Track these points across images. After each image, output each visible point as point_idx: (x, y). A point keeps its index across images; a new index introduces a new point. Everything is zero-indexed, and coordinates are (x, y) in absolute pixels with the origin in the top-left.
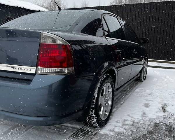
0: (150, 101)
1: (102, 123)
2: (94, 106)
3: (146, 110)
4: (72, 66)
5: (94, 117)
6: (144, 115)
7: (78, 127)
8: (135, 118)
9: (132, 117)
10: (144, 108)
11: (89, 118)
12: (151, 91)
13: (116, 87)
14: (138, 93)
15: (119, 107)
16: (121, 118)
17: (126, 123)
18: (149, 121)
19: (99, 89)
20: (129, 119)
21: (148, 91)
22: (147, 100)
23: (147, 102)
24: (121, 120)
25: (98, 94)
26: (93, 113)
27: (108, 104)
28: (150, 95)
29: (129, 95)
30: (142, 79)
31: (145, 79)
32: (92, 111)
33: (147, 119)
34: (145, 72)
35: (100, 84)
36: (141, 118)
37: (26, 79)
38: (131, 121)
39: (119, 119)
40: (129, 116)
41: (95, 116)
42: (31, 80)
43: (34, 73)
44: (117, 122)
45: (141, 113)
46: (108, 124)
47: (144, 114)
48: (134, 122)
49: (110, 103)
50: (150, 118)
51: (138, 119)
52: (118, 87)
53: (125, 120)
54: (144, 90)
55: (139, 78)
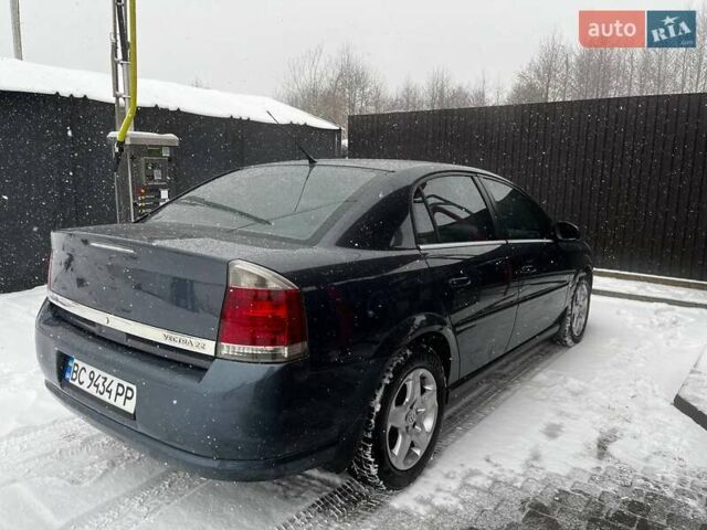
0: (568, 416)
1: (398, 480)
2: (370, 436)
3: (547, 446)
5: (370, 462)
6: (534, 463)
7: (337, 480)
8: (502, 470)
9: (496, 466)
10: (542, 439)
11: (360, 465)
12: (582, 384)
13: (453, 378)
14: (540, 385)
15: (466, 430)
16: (462, 465)
17: (473, 481)
18: (543, 482)
19: (389, 390)
20: (486, 469)
21: (574, 383)
22: (561, 414)
23: (557, 421)
24: (459, 470)
25: (385, 403)
26: (368, 453)
27: (422, 426)
28: (575, 394)
29: (508, 393)
30: (569, 340)
31: (576, 340)
32: (366, 448)
33: (540, 476)
34: (579, 317)
35: (391, 376)
36: (520, 471)
37: (194, 366)
38: (489, 478)
39: (455, 469)
40: (488, 460)
41: (372, 460)
42: (206, 370)
43: (212, 354)
44: (447, 476)
45: (525, 455)
46: (421, 480)
47: (536, 457)
48: (496, 481)
49: (429, 424)
50: (550, 475)
51: (512, 471)
52: (464, 374)
53: (473, 473)
54: (562, 378)
55: (560, 336)
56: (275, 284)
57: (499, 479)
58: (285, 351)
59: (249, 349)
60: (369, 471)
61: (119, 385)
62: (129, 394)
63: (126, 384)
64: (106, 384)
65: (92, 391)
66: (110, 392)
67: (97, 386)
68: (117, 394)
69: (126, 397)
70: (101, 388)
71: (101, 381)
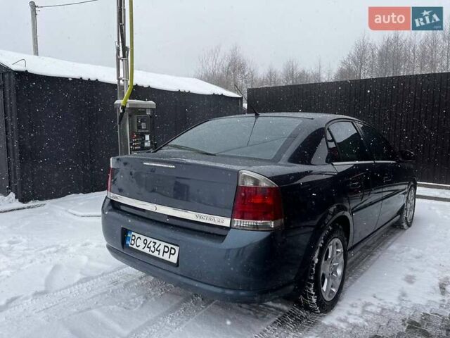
0: (416, 270)
1: (327, 307)
2: (312, 278)
3: (408, 288)
4: (281, 218)
5: (312, 295)
6: (404, 298)
7: (285, 308)
8: (385, 302)
9: (381, 300)
10: (405, 285)
11: (305, 297)
12: (421, 251)
13: (350, 245)
14: (394, 252)
15: (355, 279)
16: (360, 299)
17: (369, 309)
18: (412, 308)
19: (322, 250)
20: (376, 302)
21: (414, 251)
22: (412, 269)
23: (411, 273)
24: (359, 303)
25: (320, 258)
26: (311, 289)
27: (337, 274)
28: (417, 257)
29: (374, 257)
30: (405, 225)
31: (409, 225)
32: (310, 286)
33: (409, 305)
34: (410, 211)
35: (323, 242)
36: (397, 303)
37: (217, 234)
38: (378, 307)
39: (356, 302)
40: (375, 297)
41: (314, 293)
42: (224, 236)
43: (229, 226)
44: (352, 306)
45: (397, 294)
46: (337, 308)
47: (404, 295)
48: (383, 309)
49: (339, 272)
50: (415, 304)
51: (391, 303)
52: (354, 243)
53: (367, 304)
54: (406, 248)
55: (399, 223)
56: (264, 184)
57: (385, 307)
58: (272, 224)
59: (251, 222)
60: (311, 300)
61: (165, 246)
62: (173, 251)
63: (170, 246)
64: (156, 246)
65: (146, 250)
66: (159, 251)
67: (150, 248)
68: (164, 252)
69: (171, 254)
70: (152, 249)
71: (152, 244)
